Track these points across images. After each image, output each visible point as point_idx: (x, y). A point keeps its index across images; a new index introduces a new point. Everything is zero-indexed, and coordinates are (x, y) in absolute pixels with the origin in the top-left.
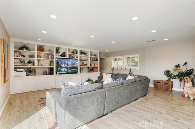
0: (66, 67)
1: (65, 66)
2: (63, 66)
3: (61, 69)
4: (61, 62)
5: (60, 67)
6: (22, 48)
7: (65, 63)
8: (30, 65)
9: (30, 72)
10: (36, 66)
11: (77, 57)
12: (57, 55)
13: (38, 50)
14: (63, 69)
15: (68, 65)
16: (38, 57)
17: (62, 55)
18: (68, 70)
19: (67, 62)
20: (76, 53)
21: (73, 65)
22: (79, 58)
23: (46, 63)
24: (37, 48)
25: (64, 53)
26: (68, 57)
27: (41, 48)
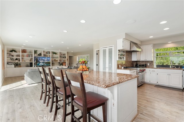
0: (43, 63)
1: (43, 61)
2: (41, 61)
3: (39, 64)
4: (39, 59)
5: (39, 62)
6: (12, 51)
7: (42, 60)
8: (17, 61)
9: (17, 65)
10: (21, 61)
11: (50, 56)
12: (35, 55)
13: (22, 52)
14: (41, 64)
15: (44, 61)
16: (22, 56)
17: (38, 55)
18: (44, 64)
19: (43, 59)
20: (49, 54)
21: (48, 61)
22: (51, 57)
23: (27, 60)
24: (22, 51)
25: (40, 53)
26: (43, 56)
27: (24, 51)
